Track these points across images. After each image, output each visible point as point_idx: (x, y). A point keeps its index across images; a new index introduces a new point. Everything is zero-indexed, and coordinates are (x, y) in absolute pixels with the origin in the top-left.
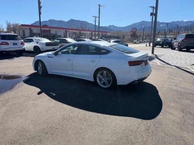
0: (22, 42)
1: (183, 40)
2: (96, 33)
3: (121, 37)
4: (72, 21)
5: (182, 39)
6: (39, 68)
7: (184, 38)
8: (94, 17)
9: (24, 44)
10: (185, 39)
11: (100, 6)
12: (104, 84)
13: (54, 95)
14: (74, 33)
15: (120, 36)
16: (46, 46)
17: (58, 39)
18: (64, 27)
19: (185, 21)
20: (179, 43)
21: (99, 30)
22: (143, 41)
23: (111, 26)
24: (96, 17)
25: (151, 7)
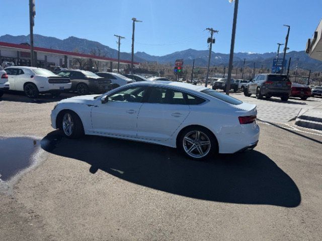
0: (4, 75)
1: (264, 84)
2: (120, 63)
3: (159, 72)
4: (73, 40)
5: (263, 81)
6: (64, 124)
7: (265, 80)
8: (117, 36)
9: (7, 78)
10: (268, 82)
11: (134, 20)
12: (195, 152)
13: (122, 172)
14: (78, 60)
15: (155, 71)
16: (50, 83)
17: (65, 72)
18: (58, 50)
19: (250, 53)
20: (258, 87)
21: (119, 58)
22: (192, 80)
23: (140, 52)
24: (120, 37)
25: (209, 29)
